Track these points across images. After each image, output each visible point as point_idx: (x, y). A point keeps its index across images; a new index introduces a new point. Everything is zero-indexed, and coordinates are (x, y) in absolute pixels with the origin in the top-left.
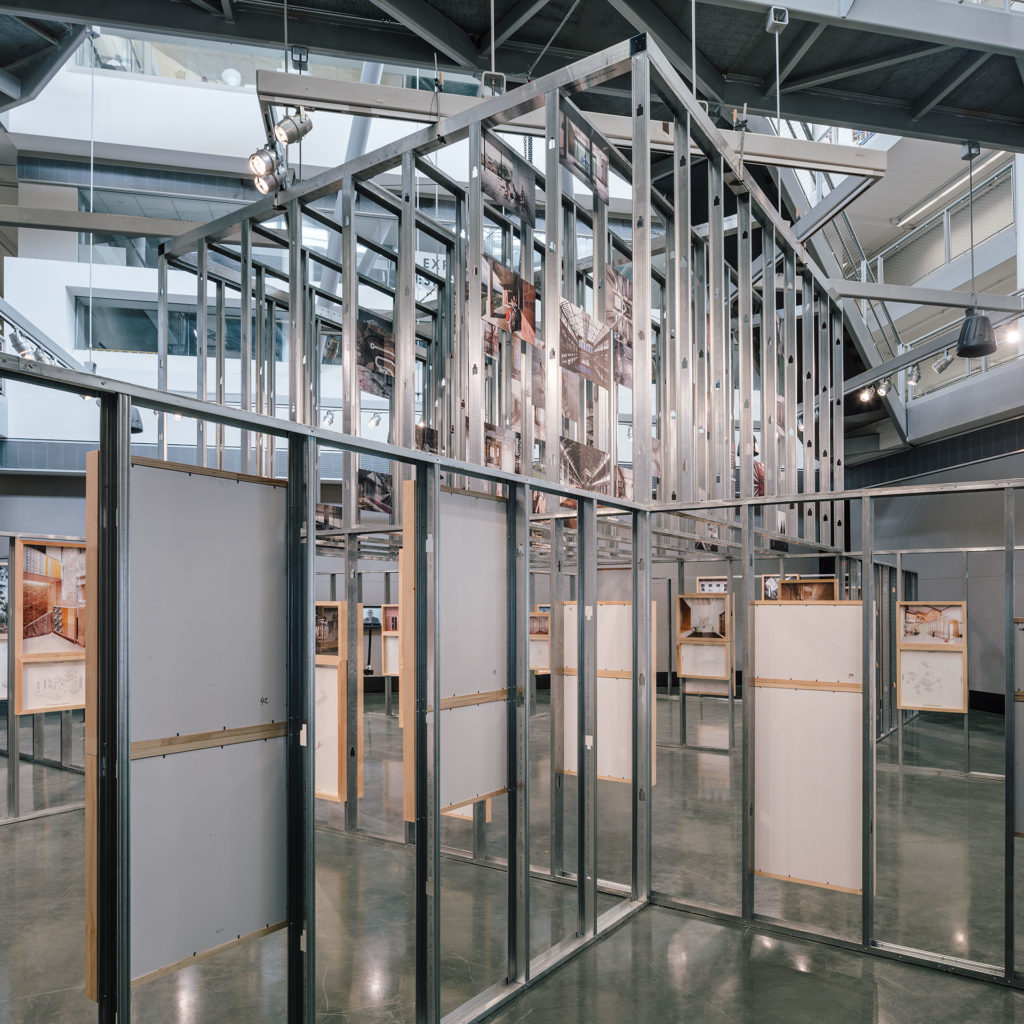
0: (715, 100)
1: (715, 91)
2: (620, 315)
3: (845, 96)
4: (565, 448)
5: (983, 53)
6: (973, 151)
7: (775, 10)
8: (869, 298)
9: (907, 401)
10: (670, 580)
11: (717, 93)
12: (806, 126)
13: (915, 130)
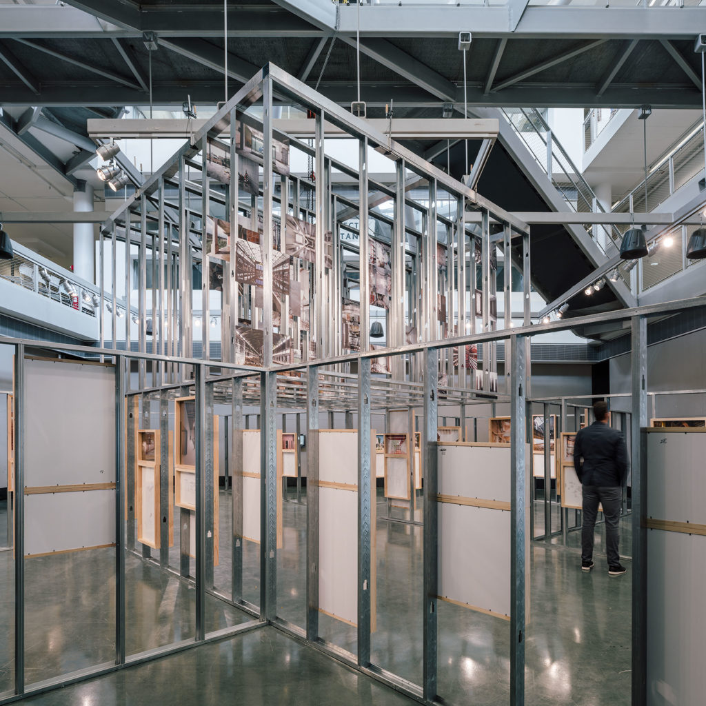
0: (449, 101)
1: (448, 95)
2: (301, 246)
3: (544, 86)
4: (241, 333)
5: (632, 41)
6: (647, 112)
7: (462, 34)
8: (602, 223)
9: (638, 293)
10: (476, 419)
11: (450, 97)
12: (536, 110)
13: (599, 103)
